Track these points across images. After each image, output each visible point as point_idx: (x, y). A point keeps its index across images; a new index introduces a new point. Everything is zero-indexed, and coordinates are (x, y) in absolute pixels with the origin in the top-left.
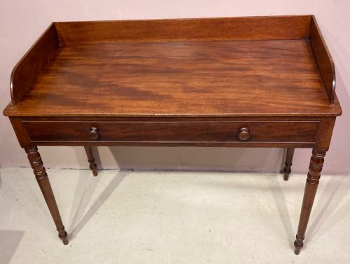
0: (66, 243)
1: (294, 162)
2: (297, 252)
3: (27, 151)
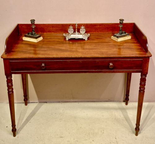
0: (14, 135)
2: (137, 135)
3: (7, 78)
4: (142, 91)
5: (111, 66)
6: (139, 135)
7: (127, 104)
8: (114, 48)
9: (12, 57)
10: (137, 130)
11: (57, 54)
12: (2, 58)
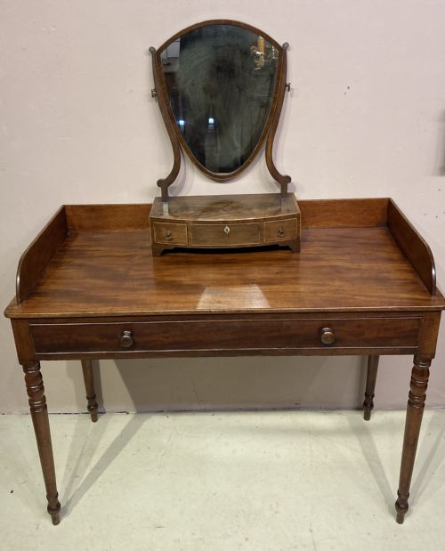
0: (56, 521)
1: (376, 392)
2: (400, 520)
3: (26, 370)
4: (417, 404)
5: (327, 337)
6: (407, 521)
7: (367, 417)
8: (333, 279)
9: (35, 314)
10: (401, 508)
11: (167, 302)
12: (6, 316)
